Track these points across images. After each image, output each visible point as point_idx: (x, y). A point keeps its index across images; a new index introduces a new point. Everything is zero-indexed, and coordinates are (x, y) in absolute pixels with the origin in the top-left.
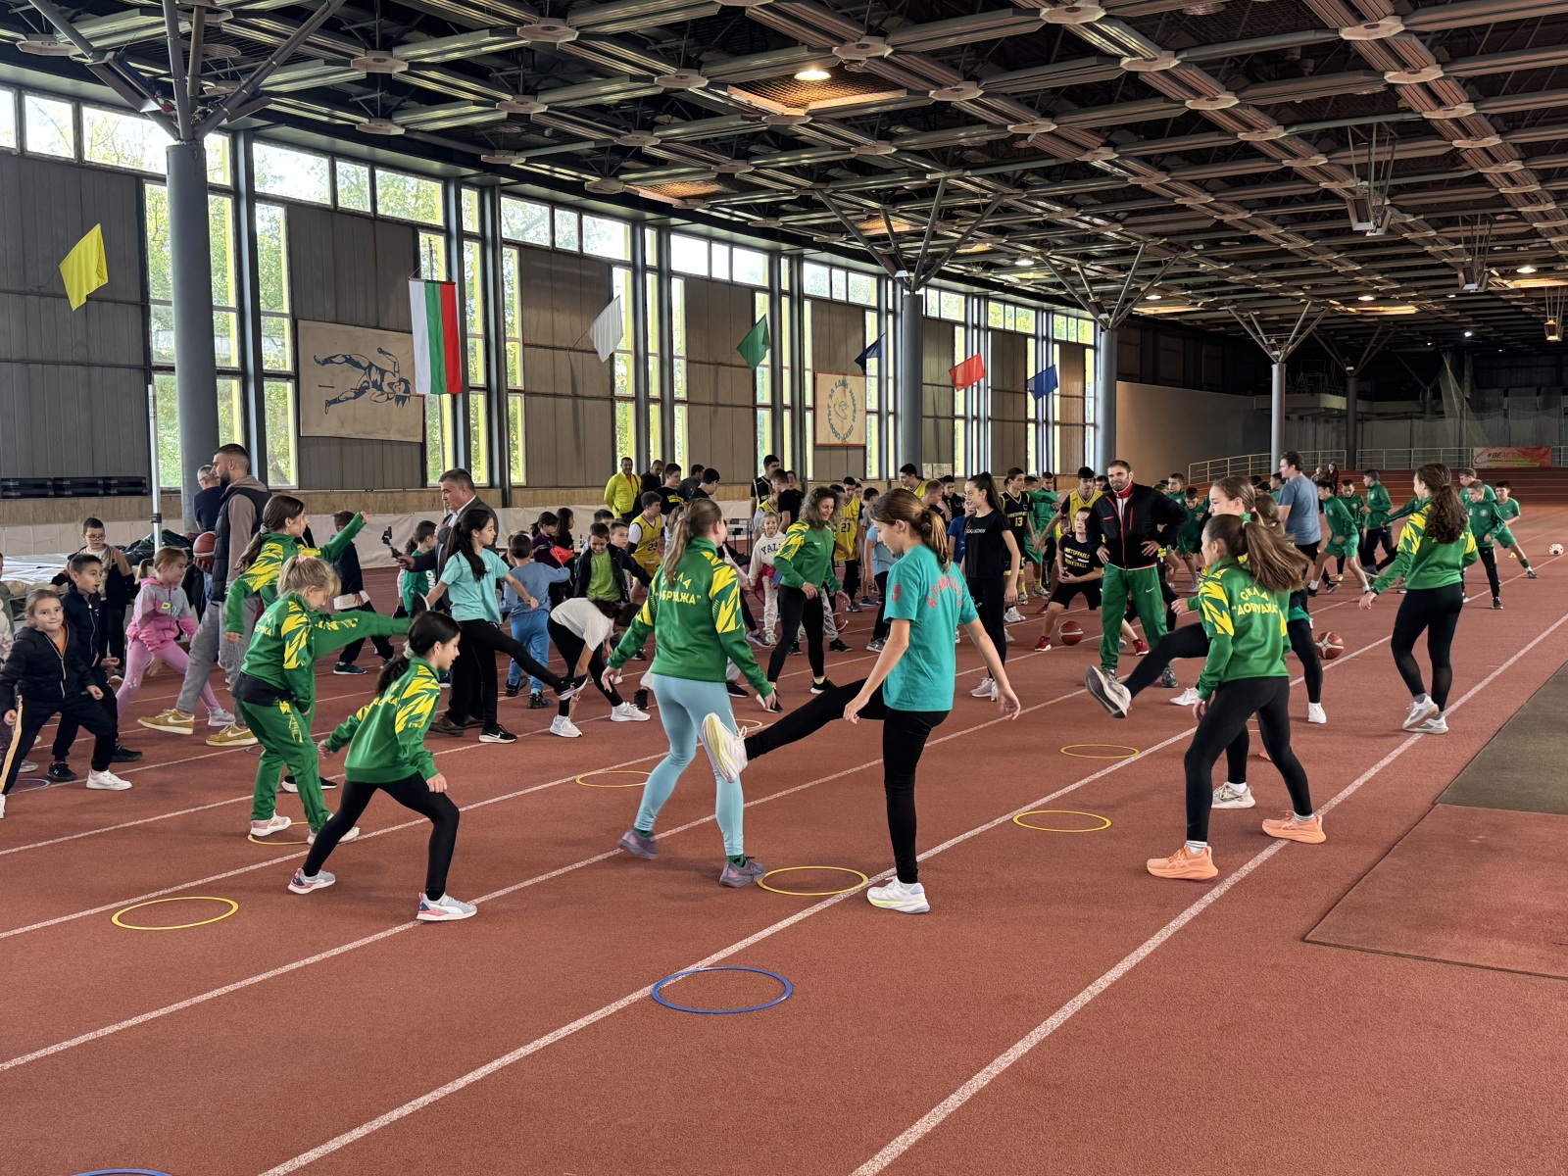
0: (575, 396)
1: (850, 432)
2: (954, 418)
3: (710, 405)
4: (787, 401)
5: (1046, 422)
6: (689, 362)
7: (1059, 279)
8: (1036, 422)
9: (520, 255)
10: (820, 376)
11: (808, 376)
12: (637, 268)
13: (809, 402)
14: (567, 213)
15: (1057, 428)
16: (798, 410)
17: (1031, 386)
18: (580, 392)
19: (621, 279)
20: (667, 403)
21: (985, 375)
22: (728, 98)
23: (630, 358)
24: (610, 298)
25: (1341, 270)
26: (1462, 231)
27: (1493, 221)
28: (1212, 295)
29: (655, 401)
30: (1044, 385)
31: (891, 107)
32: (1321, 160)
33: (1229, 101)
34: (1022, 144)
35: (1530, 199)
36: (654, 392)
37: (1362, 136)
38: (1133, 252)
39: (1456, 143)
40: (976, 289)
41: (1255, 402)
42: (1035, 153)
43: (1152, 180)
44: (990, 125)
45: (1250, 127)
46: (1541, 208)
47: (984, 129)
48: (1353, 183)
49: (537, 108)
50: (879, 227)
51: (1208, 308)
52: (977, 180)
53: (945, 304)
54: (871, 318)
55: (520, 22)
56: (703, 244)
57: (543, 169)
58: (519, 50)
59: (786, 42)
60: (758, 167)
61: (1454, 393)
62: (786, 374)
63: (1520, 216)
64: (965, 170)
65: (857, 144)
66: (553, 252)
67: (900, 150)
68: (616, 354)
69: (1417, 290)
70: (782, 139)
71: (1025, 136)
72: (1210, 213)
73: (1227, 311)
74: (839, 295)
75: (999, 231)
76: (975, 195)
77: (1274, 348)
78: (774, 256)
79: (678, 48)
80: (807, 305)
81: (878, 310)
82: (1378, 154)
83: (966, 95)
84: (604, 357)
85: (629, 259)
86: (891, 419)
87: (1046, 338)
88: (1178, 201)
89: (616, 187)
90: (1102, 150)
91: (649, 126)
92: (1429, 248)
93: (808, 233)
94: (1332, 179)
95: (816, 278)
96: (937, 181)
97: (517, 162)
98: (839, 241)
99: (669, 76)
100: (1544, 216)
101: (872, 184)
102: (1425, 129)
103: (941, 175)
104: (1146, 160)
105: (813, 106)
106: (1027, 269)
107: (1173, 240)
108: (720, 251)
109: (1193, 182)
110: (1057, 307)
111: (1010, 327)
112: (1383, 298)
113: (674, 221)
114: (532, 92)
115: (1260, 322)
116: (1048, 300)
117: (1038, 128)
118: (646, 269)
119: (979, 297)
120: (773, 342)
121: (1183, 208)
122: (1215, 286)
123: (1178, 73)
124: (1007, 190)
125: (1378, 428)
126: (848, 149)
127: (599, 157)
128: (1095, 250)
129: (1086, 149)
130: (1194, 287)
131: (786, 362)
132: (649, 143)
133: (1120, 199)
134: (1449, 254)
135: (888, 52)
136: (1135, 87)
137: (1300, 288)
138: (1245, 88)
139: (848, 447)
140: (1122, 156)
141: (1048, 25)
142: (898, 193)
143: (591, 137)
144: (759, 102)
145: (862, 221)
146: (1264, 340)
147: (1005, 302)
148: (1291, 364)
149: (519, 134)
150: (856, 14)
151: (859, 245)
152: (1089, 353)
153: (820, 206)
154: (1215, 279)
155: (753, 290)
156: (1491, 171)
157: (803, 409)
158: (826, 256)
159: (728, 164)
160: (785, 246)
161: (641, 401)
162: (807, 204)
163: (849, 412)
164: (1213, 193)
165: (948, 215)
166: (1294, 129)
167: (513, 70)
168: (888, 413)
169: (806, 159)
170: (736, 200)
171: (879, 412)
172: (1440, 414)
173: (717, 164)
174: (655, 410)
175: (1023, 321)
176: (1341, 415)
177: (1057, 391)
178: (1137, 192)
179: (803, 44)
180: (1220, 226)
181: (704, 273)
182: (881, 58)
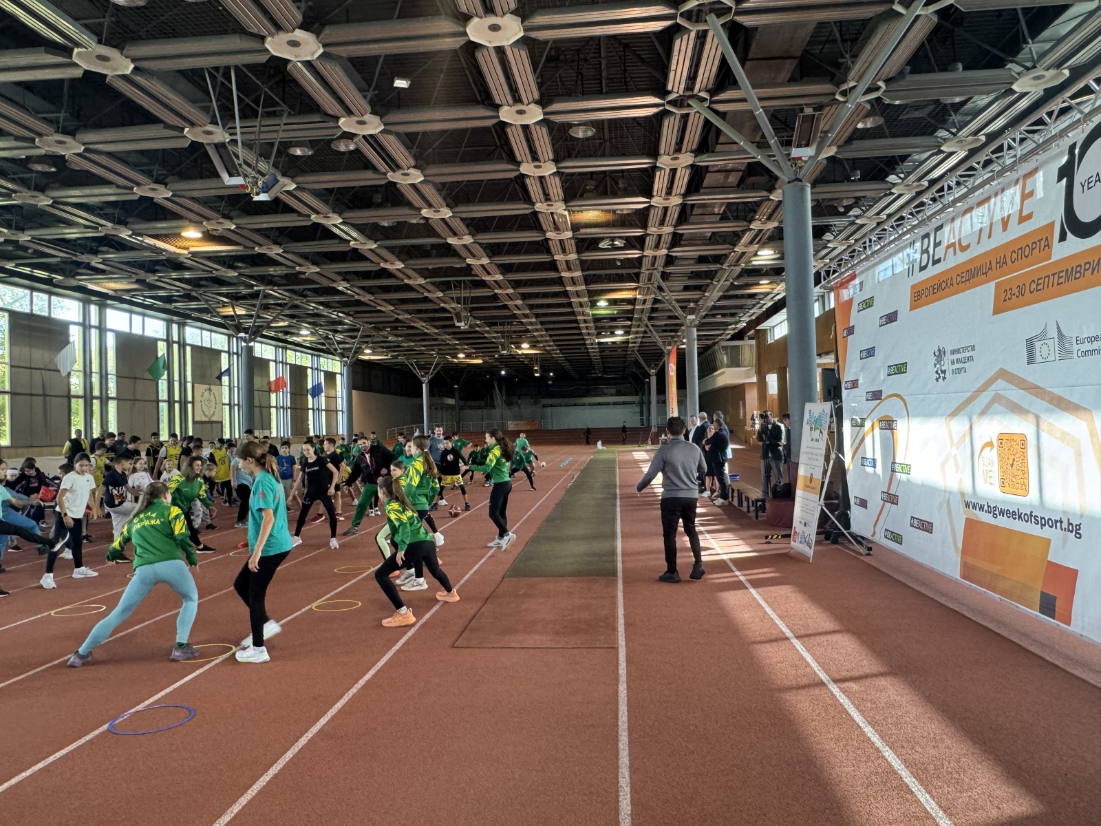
0: (45, 395)
1: (213, 414)
2: (270, 407)
3: (130, 400)
4: (177, 398)
5: (318, 409)
6: (118, 376)
7: (323, 341)
8: (313, 409)
9: (10, 316)
10: (196, 385)
11: (189, 386)
12: (85, 326)
13: (190, 399)
14: (42, 295)
15: (324, 412)
16: (183, 403)
17: (310, 392)
18: (48, 393)
19: (75, 334)
20: (104, 400)
21: (286, 386)
22: (142, 241)
23: (81, 375)
24: (68, 342)
25: (450, 343)
26: (499, 328)
27: (512, 325)
28: (395, 351)
29: (96, 398)
30: (316, 391)
31: (234, 254)
32: (441, 295)
33: (400, 265)
34: (303, 276)
35: (526, 316)
36: (96, 392)
37: (458, 285)
38: (358, 330)
39: (496, 291)
40: (280, 344)
41: (416, 400)
42: (309, 281)
43: (366, 298)
44: (287, 266)
45: (409, 278)
46: (530, 320)
47: (284, 268)
48: (454, 305)
49: (24, 238)
50: (229, 311)
51: (394, 357)
52: (280, 291)
53: (263, 350)
54: (224, 357)
55: (15, 192)
56: (127, 315)
57: (27, 270)
58: (13, 206)
59: (176, 217)
60: (160, 277)
61: (499, 398)
62: (176, 385)
63: (522, 323)
64: (274, 286)
65: (216, 270)
66: (31, 316)
67: (240, 274)
68: (72, 373)
69: (482, 353)
70: (175, 264)
71: (304, 273)
72: (393, 314)
73: (402, 359)
74: (206, 344)
75: (292, 317)
76: (279, 299)
77: (423, 376)
78: (169, 323)
79: (113, 214)
80: (188, 349)
81: (228, 352)
82: (464, 293)
83: (275, 251)
84: (64, 374)
85: (81, 321)
86: (236, 408)
87: (317, 369)
88: (379, 308)
89: (73, 283)
90: (342, 282)
91: (95, 252)
92: (486, 335)
93: (189, 312)
94: (445, 303)
95: (194, 335)
96: (260, 291)
97: (10, 266)
98: (207, 317)
99: (108, 227)
100: (531, 324)
101: (224, 290)
102: (483, 284)
103: (262, 288)
104: (363, 288)
105: (192, 249)
106: (306, 336)
107: (376, 325)
108: (137, 319)
109: (384, 300)
110: (322, 354)
111: (298, 363)
112: (468, 356)
113: (109, 302)
114: (22, 229)
115: (417, 365)
116: (318, 350)
117: (311, 270)
118: (91, 327)
119: (282, 348)
120: (168, 367)
121: (380, 311)
122: (395, 348)
123: (376, 250)
124: (295, 297)
125: (467, 412)
126: (211, 272)
127: (62, 266)
128: (340, 328)
129: (334, 281)
130: (387, 348)
131: (176, 377)
132: (95, 261)
133: (350, 305)
134: (494, 338)
135: (233, 227)
136: (356, 255)
137: (433, 350)
138: (406, 260)
139: (212, 422)
140: (352, 286)
141: (314, 223)
142: (239, 295)
143: (60, 255)
144: (160, 244)
145: (219, 307)
146: (419, 373)
147: (296, 351)
148: (431, 383)
149: (10, 251)
150: (216, 207)
151: (218, 320)
152: (338, 377)
153: (196, 299)
154: (396, 344)
155: (155, 341)
156: (510, 303)
157: (186, 402)
158: (199, 324)
159: (142, 274)
160: (175, 318)
161: (88, 398)
162: (188, 297)
163: (213, 404)
164: (394, 305)
165: (266, 307)
166: (428, 280)
167: (9, 217)
168: (235, 405)
169: (187, 275)
170: (146, 293)
171: (230, 404)
172: (493, 407)
173: (136, 274)
174: (96, 404)
175: (305, 360)
176: (452, 407)
177: (323, 394)
178: (359, 303)
179: (187, 219)
180: (397, 320)
181: (127, 330)
182: (229, 230)
